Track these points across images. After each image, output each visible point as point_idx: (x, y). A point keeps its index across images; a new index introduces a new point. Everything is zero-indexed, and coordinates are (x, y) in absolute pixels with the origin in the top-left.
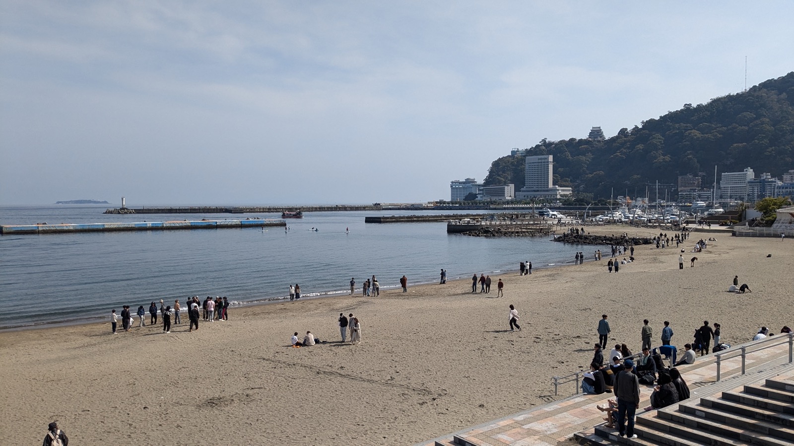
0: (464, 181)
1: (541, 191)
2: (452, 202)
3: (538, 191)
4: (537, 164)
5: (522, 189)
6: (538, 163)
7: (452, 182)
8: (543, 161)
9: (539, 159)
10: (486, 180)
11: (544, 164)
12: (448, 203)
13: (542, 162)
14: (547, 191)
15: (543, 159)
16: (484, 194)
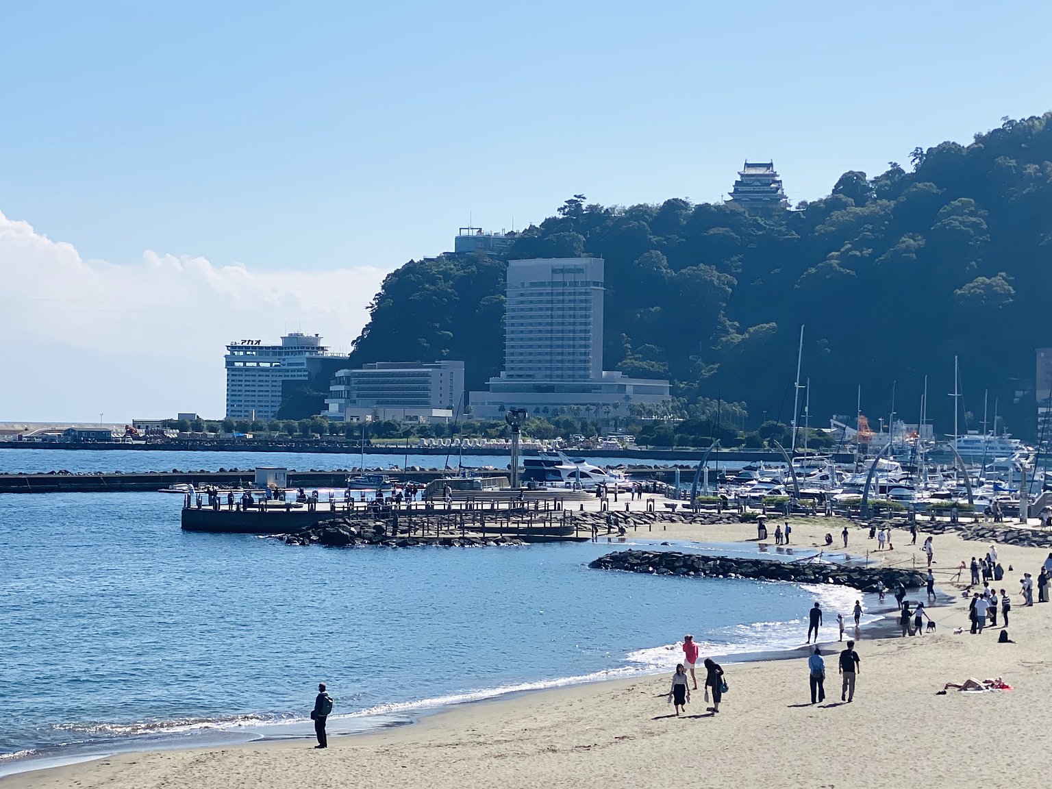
0: (280, 343)
1: (562, 389)
2: (226, 425)
3: (550, 389)
4: (549, 289)
5: (493, 381)
6: (553, 284)
7: (233, 348)
8: (569, 278)
9: (554, 271)
10: (359, 343)
11: (572, 289)
12: (212, 426)
13: (564, 284)
14: (584, 390)
15: (570, 271)
16: (354, 397)
